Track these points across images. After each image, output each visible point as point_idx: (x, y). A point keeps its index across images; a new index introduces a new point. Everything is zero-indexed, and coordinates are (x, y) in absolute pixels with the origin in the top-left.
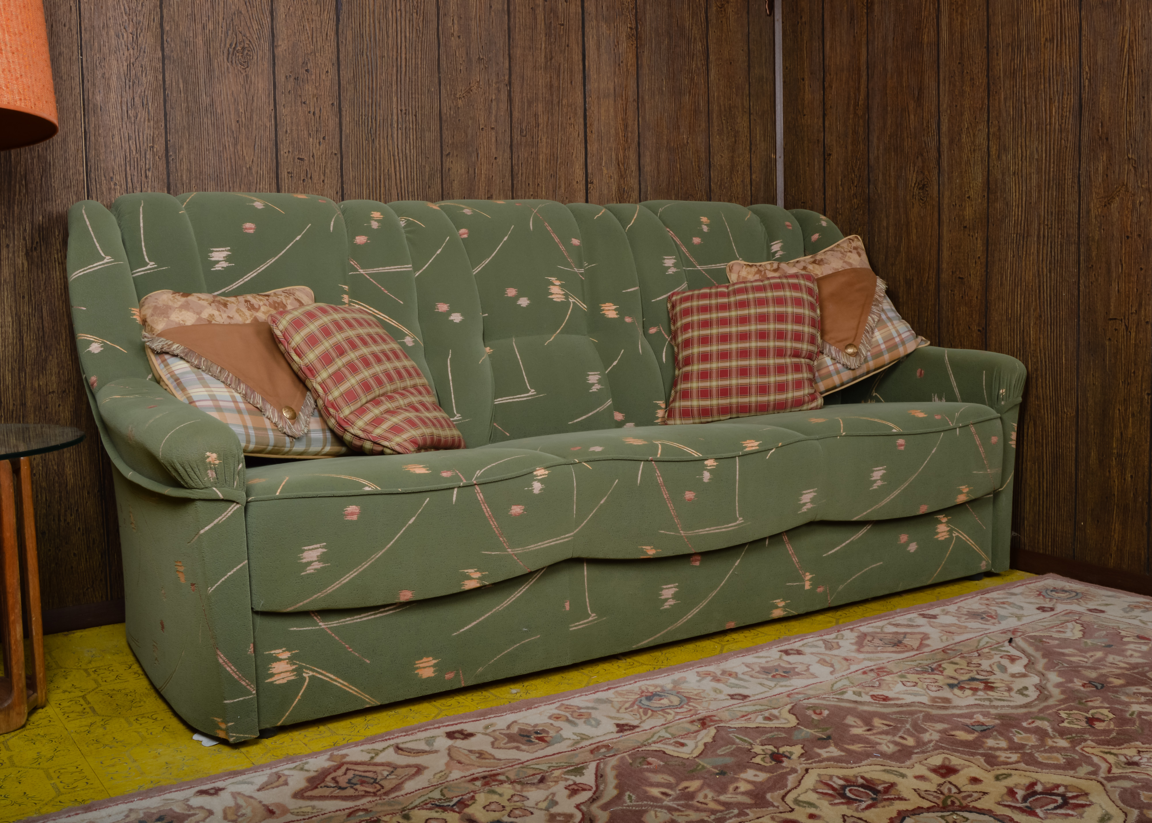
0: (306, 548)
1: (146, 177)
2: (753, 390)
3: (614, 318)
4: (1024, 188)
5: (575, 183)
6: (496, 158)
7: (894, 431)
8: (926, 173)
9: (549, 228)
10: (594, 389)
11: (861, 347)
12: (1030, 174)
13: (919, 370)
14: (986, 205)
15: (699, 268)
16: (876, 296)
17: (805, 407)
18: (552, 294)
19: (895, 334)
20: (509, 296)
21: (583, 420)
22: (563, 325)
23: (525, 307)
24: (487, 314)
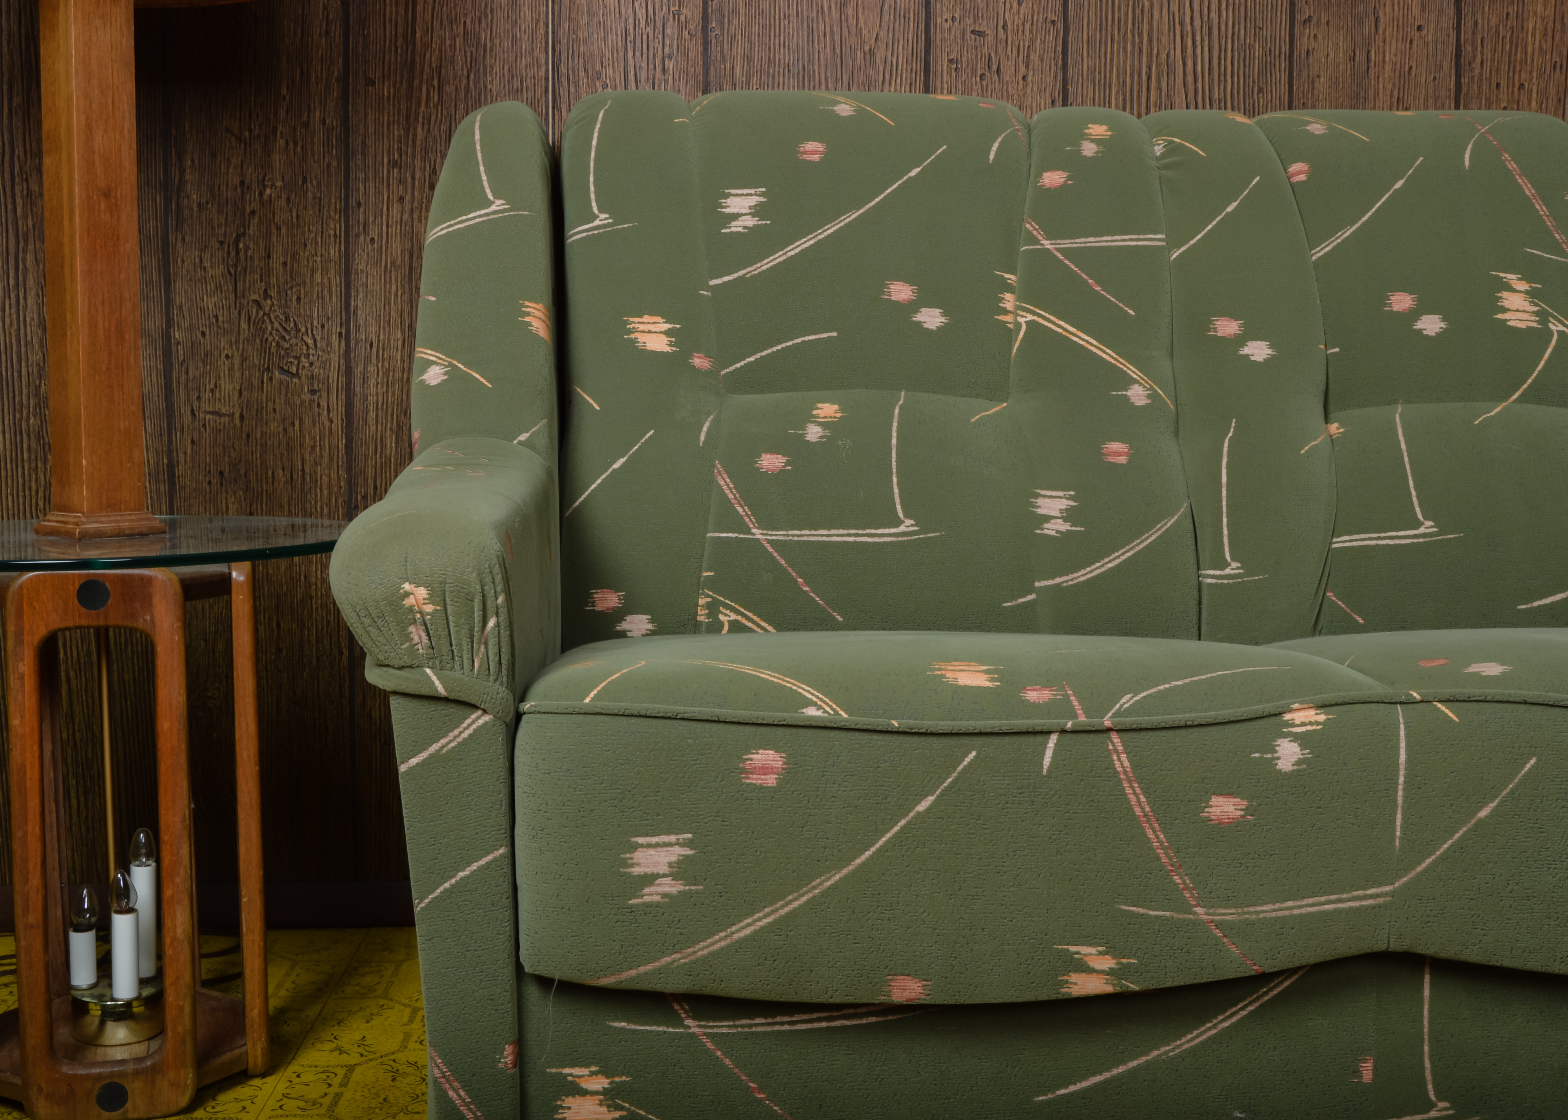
0: (640, 840)
1: (664, 70)
6: (1419, 28)
9: (1512, 166)
18: (1504, 310)
20: (1395, 309)
21: (1557, 602)
22: (1530, 381)
23: (1432, 337)
24: (1337, 350)
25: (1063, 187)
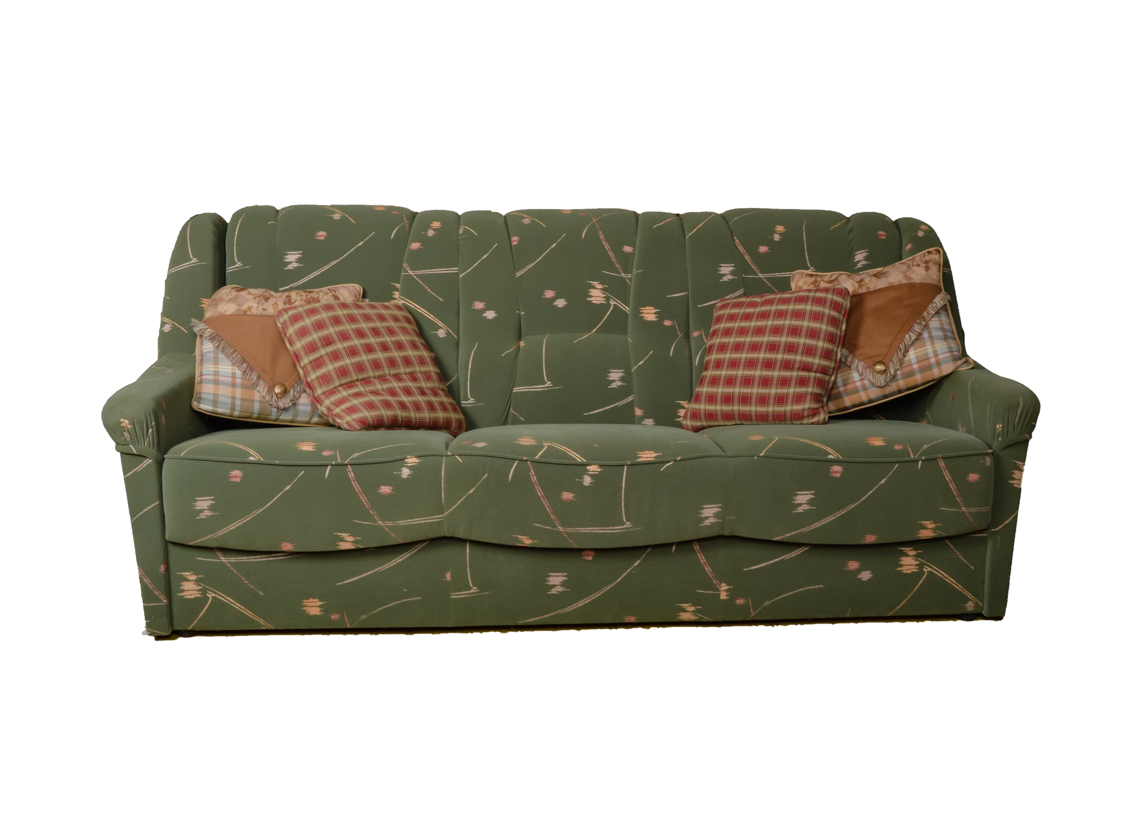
0: (198, 499)
2: (754, 400)
3: (653, 322)
7: (831, 457)
9: (602, 237)
10: (614, 385)
11: (891, 365)
13: (952, 394)
15: (761, 276)
16: (925, 314)
17: (805, 421)
18: (591, 296)
19: (931, 354)
20: (546, 297)
21: (599, 412)
22: (600, 324)
23: (561, 308)
24: (523, 313)
25: (419, 249)
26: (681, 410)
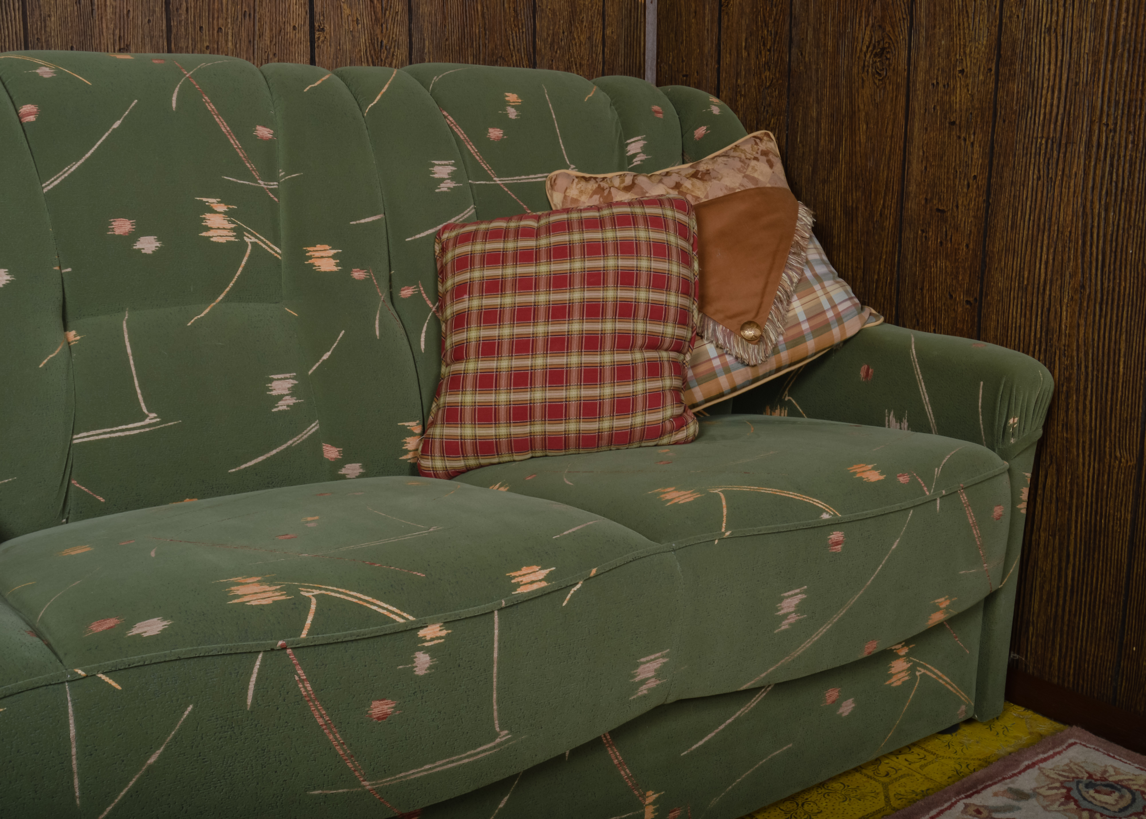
2: (573, 411)
3: (331, 273)
4: (1067, 57)
5: (289, 29)
7: (825, 516)
8: (888, 28)
9: (211, 107)
10: (282, 406)
11: (768, 327)
12: (1080, 31)
13: (864, 367)
14: (992, 85)
15: (498, 181)
16: (797, 238)
17: (665, 440)
18: (208, 229)
19: (826, 306)
20: (117, 233)
21: (259, 463)
22: (231, 284)
23: (149, 255)
24: (69, 270)
26: (408, 439)
